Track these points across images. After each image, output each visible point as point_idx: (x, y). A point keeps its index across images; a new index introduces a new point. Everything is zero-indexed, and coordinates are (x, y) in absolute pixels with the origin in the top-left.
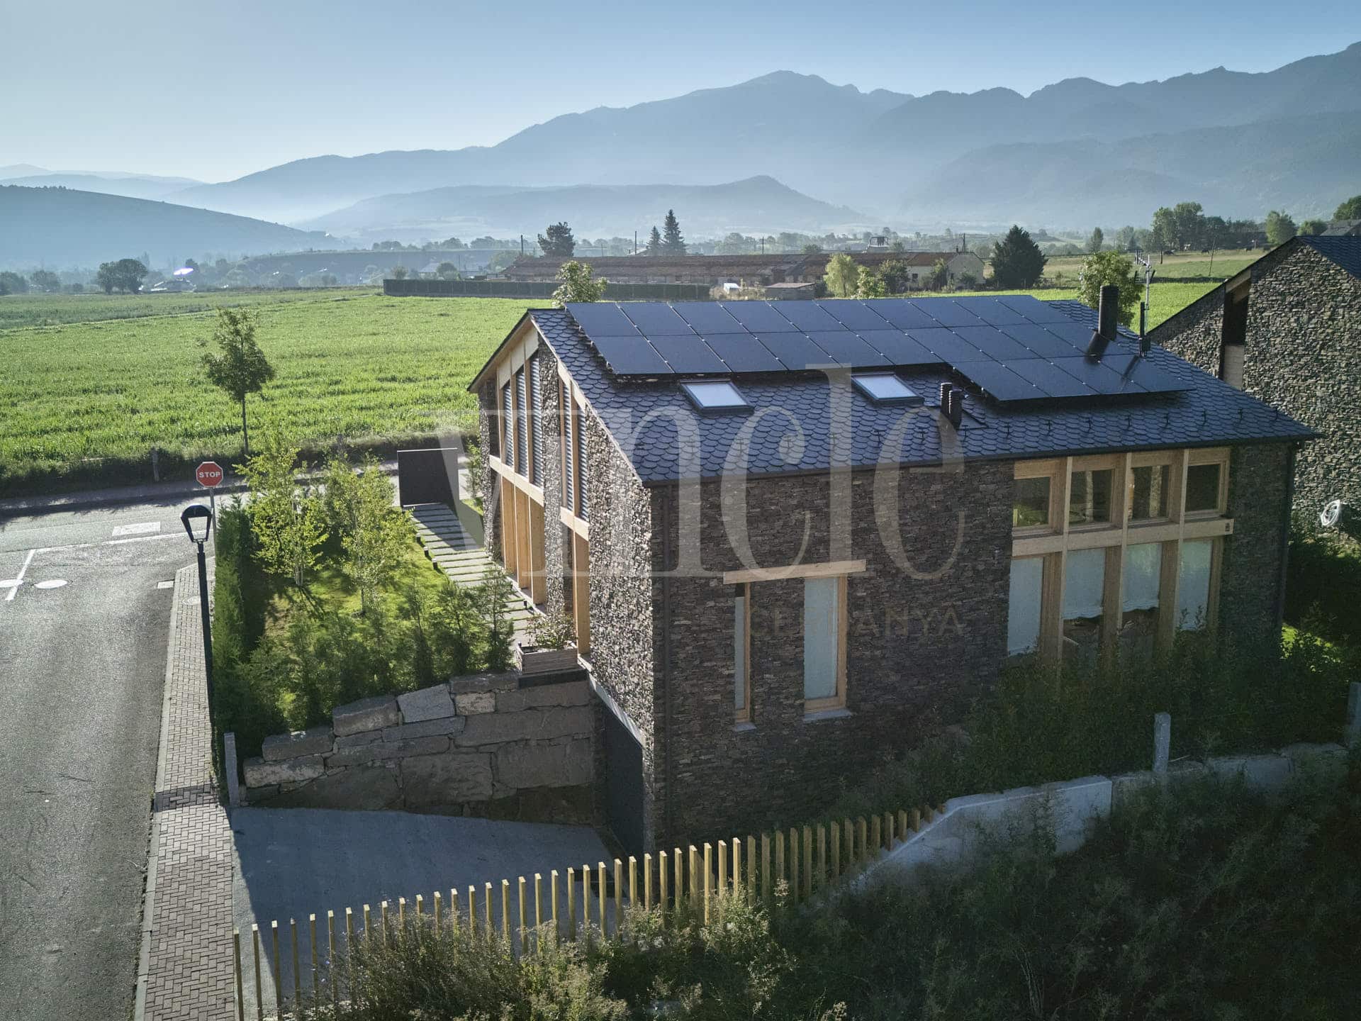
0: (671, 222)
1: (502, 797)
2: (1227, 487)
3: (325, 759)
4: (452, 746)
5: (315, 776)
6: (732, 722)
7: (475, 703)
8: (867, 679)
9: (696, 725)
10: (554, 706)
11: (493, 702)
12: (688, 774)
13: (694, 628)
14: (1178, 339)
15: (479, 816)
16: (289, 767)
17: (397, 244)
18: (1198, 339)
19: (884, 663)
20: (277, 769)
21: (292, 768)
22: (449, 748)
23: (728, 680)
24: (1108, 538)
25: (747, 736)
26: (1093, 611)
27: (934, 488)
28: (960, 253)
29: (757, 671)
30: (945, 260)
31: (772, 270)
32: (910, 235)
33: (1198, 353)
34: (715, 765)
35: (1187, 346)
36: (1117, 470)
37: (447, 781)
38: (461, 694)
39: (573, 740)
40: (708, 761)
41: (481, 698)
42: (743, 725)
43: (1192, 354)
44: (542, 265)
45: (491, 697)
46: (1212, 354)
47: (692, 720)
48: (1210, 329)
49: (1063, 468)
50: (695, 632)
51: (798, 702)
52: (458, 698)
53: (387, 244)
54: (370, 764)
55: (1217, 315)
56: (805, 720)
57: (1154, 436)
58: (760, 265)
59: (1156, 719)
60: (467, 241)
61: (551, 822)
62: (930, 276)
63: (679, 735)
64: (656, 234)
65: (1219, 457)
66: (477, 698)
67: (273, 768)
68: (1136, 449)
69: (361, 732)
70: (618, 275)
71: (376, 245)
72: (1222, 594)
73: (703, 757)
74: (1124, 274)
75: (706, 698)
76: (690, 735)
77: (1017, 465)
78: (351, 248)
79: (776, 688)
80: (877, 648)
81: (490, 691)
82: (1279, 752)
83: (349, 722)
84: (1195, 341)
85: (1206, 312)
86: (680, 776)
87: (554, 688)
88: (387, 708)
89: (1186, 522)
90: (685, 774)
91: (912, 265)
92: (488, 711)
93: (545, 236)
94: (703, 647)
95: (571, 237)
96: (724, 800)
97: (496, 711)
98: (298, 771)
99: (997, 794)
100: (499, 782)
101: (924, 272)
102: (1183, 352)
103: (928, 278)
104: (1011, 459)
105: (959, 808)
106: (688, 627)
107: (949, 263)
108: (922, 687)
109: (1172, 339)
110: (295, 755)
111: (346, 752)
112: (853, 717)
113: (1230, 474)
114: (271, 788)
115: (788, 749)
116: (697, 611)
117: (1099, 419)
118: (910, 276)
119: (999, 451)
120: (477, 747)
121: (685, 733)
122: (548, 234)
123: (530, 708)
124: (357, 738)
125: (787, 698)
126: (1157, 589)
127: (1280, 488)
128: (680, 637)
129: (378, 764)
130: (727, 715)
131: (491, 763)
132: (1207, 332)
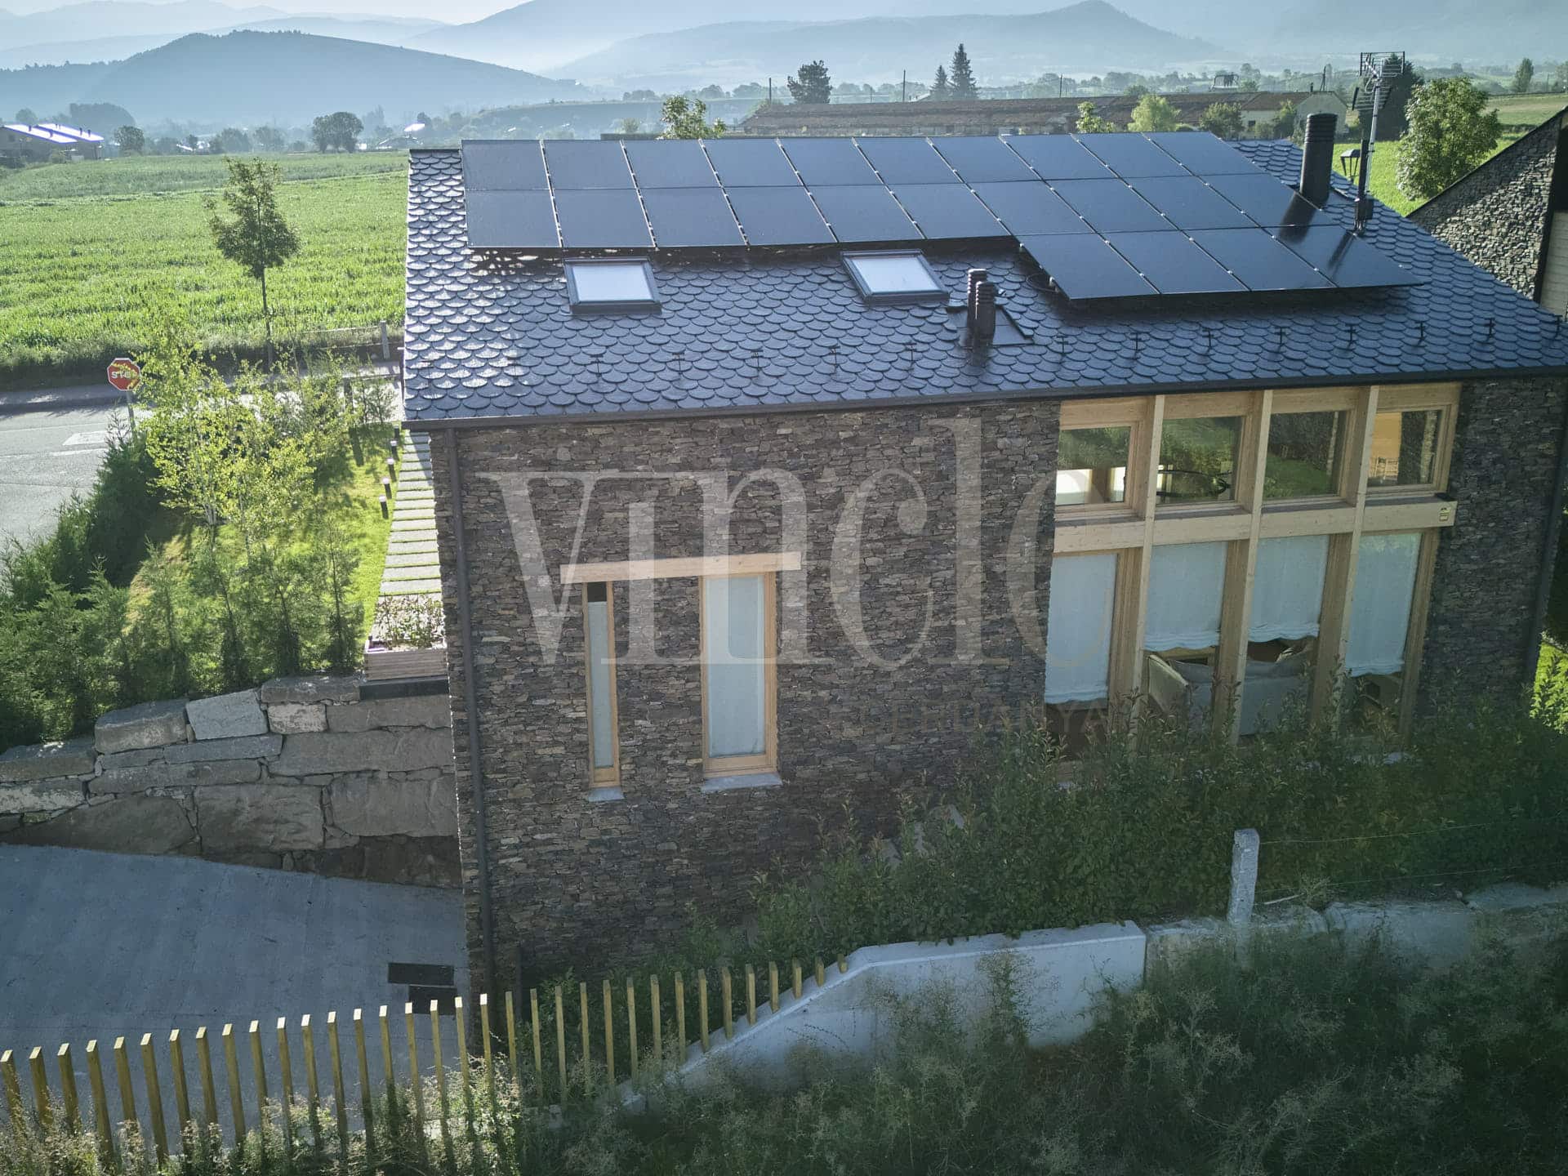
0: (961, 59)
1: (338, 846)
2: (1449, 448)
3: (86, 783)
4: (265, 774)
5: (71, 805)
6: (586, 788)
7: (295, 717)
8: (806, 731)
9: (525, 790)
10: (414, 727)
11: (323, 717)
12: (517, 859)
13: (516, 648)
14: (1484, 203)
15: (305, 870)
16: (33, 792)
17: (649, 93)
18: (1513, 203)
19: (833, 709)
20: (16, 793)
21: (38, 792)
22: (260, 777)
23: (576, 726)
24: (1229, 527)
25: (609, 808)
26: (1201, 640)
27: (917, 442)
28: (1315, 93)
29: (626, 712)
30: (1294, 102)
31: (1067, 118)
32: (1278, 74)
33: (1511, 225)
34: (559, 848)
35: (1496, 213)
36: (1250, 418)
37: (257, 821)
38: (276, 705)
39: (442, 774)
40: (549, 842)
41: (304, 711)
42: (606, 790)
43: (1503, 225)
44: (789, 115)
45: (319, 710)
46: (1532, 225)
47: (519, 782)
48: (1532, 187)
49: (1148, 413)
50: (517, 654)
51: (692, 762)
52: (271, 710)
53: (639, 94)
54: (148, 792)
55: (1544, 165)
56: (705, 789)
57: (1318, 363)
58: (1052, 111)
59: (1236, 840)
60: (728, 88)
61: (410, 884)
62: (1271, 123)
63: (500, 803)
64: (942, 75)
65: (1441, 400)
66: (298, 712)
67: (10, 792)
68: (1281, 384)
69: (132, 750)
70: (876, 126)
71: (626, 95)
72: (1433, 621)
73: (538, 836)
74: (1473, 111)
75: (540, 752)
76: (517, 803)
77: (1067, 407)
78: (598, 99)
79: (653, 740)
80: (823, 687)
81: (318, 702)
82: (1468, 897)
83: (117, 734)
84: (1509, 206)
85: (1529, 158)
86: (503, 861)
87: (409, 703)
88: (170, 719)
89: (1367, 504)
90: (511, 860)
91: (1248, 110)
92: (315, 729)
93: (797, 79)
94: (534, 676)
95: (827, 80)
96: (575, 897)
97: (328, 730)
98: (45, 797)
99: (943, 944)
100: (333, 825)
101: (1264, 118)
102: (1490, 222)
103: (1267, 125)
104: (1052, 399)
105: (870, 965)
106: (505, 648)
107: (1299, 107)
108: (898, 747)
109: (1476, 203)
110: (42, 776)
111: (113, 775)
112: (783, 787)
113: (1457, 427)
114: (9, 818)
115: (677, 829)
116: (518, 623)
117: (1234, 331)
118: (1245, 124)
119: (1032, 386)
120: (300, 779)
121: (510, 801)
122: (800, 76)
123: (380, 728)
124: (128, 758)
125: (674, 755)
126: (1317, 608)
127: (1548, 452)
128: (492, 661)
129: (160, 793)
130: (576, 777)
131: (321, 802)
132: (1528, 191)
